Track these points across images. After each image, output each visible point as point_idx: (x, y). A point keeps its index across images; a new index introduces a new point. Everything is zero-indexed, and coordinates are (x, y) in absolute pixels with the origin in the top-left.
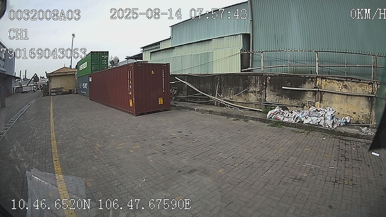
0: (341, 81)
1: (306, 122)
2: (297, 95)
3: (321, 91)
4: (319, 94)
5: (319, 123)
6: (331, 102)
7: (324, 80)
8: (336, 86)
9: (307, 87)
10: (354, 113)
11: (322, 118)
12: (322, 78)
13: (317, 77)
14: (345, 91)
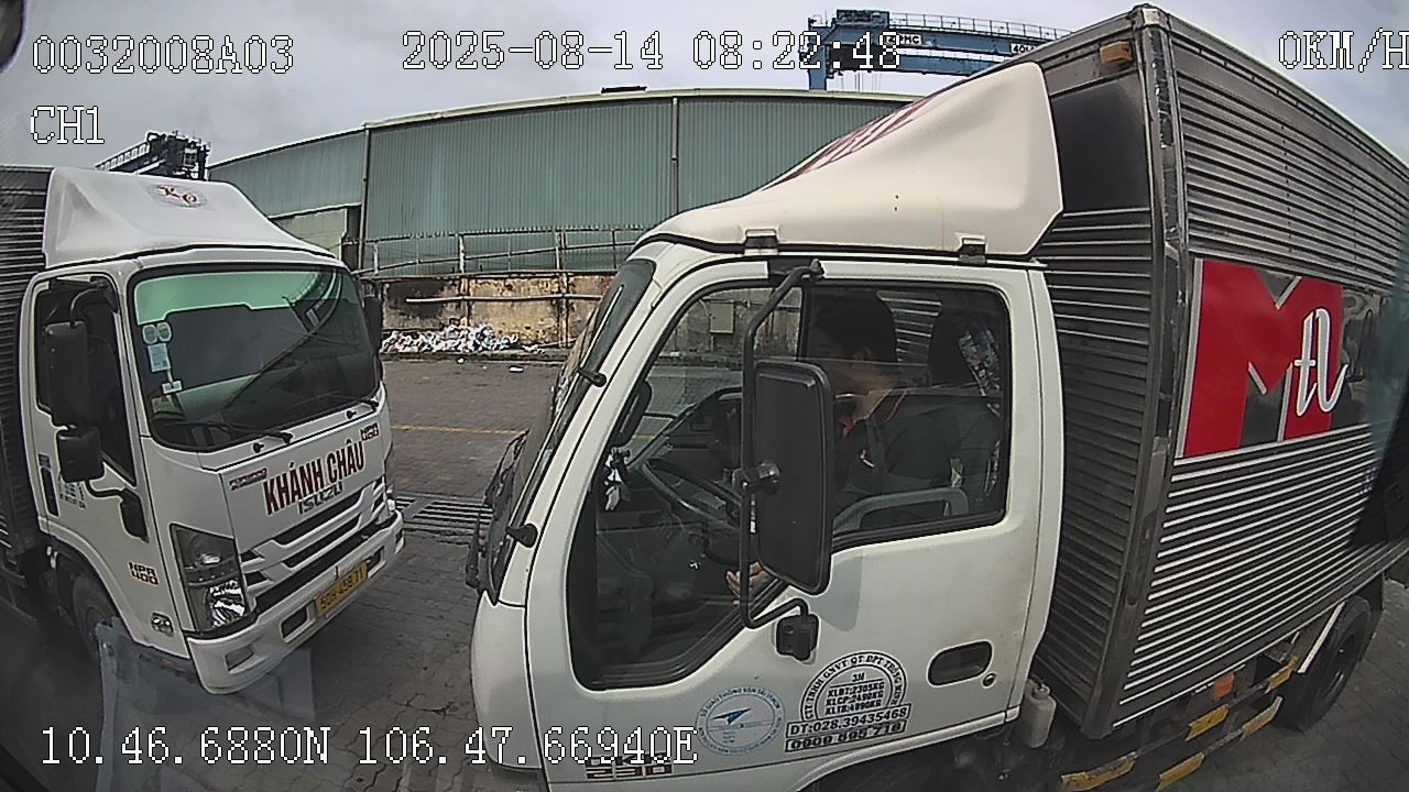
0: (501, 279)
1: (436, 348)
2: (430, 311)
3: (468, 300)
4: (466, 305)
5: (456, 347)
6: (488, 316)
7: (474, 281)
8: (494, 289)
9: (446, 295)
10: (528, 328)
11: (464, 340)
12: (470, 278)
13: (462, 277)
14: (508, 294)
